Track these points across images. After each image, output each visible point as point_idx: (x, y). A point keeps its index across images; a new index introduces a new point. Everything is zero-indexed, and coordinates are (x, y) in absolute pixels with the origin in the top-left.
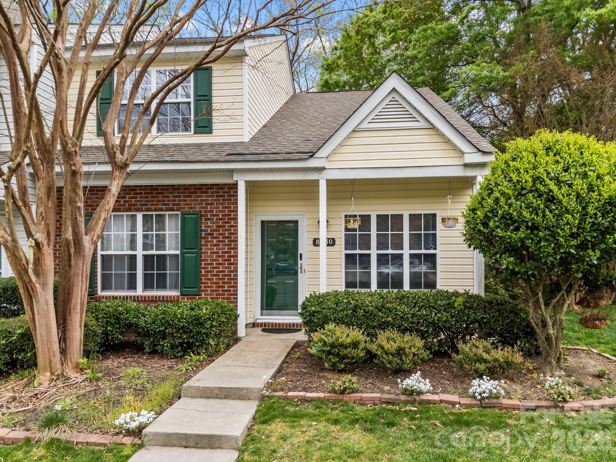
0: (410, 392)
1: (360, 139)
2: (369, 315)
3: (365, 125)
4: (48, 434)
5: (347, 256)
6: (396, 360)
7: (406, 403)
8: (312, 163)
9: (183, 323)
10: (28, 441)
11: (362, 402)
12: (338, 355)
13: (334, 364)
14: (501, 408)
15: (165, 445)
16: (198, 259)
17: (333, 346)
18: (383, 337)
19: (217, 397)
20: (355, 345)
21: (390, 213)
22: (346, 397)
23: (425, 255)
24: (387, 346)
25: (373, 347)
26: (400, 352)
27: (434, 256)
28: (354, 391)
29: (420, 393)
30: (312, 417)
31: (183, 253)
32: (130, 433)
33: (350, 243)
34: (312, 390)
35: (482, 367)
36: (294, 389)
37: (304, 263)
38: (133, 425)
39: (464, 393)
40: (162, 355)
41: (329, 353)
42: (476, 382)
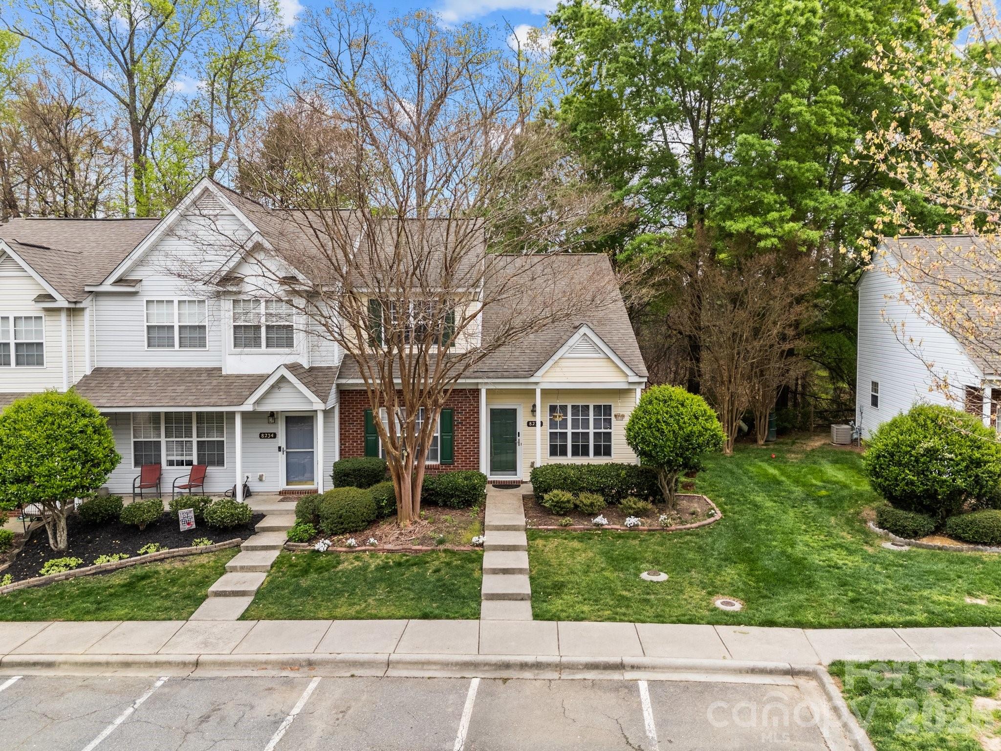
0: (597, 525)
1: (563, 363)
2: (573, 483)
3: (567, 355)
4: (441, 547)
5: (551, 433)
6: (590, 509)
7: (596, 530)
8: (532, 380)
9: (466, 489)
10: (433, 551)
11: (575, 530)
12: (560, 507)
13: (558, 512)
14: (639, 530)
15: (494, 550)
16: (452, 440)
17: (557, 502)
18: (582, 496)
19: (503, 530)
20: (568, 501)
21: (580, 404)
22: (567, 528)
23: (604, 433)
24: (585, 502)
25: (578, 502)
26: (592, 504)
27: (610, 433)
28: (571, 525)
29: (602, 525)
30: (554, 537)
31: (441, 436)
32: (477, 546)
33: (553, 424)
34: (551, 525)
35: (632, 511)
36: (540, 525)
37: (521, 439)
38: (481, 541)
39: (623, 525)
40: (452, 507)
41: (555, 506)
42: (628, 519)
